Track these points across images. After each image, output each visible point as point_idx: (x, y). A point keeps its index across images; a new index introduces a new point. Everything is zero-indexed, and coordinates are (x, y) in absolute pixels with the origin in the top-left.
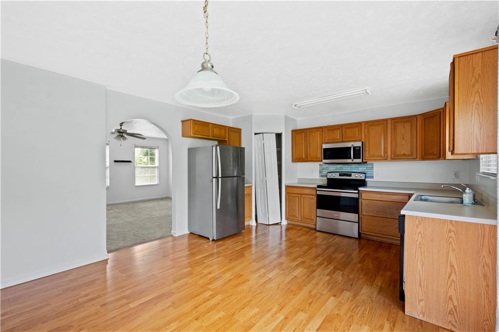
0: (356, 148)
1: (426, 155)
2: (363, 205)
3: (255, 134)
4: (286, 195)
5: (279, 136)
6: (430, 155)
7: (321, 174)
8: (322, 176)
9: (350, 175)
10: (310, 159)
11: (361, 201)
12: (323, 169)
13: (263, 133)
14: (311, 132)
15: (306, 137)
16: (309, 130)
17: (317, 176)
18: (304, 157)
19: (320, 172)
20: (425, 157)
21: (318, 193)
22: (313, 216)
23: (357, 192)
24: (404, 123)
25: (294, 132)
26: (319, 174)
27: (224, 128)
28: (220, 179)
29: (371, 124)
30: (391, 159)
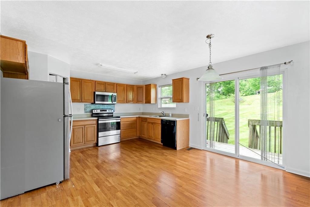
0: (114, 96)
3: (50, 74)
8: (86, 112)
9: (106, 111)
10: (84, 101)
12: (87, 107)
13: (56, 76)
15: (81, 84)
16: (84, 81)
17: (82, 112)
18: (79, 99)
19: (85, 109)
22: (94, 139)
23: (120, 118)
24: (131, 87)
26: (84, 111)
29: (119, 85)
30: (126, 102)
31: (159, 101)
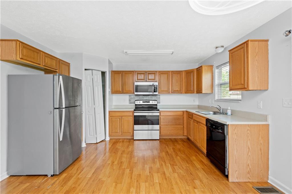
0: (155, 86)
1: (188, 91)
2: (161, 119)
3: (85, 70)
4: (109, 118)
5: (103, 74)
6: (189, 91)
7: (130, 102)
8: (131, 103)
9: (149, 102)
10: (125, 92)
11: (160, 117)
12: (131, 98)
13: (92, 70)
14: (125, 74)
15: (122, 76)
16: (125, 72)
17: (127, 103)
18: (121, 90)
19: (129, 100)
20: (187, 92)
21: (135, 114)
22: (130, 131)
23: (159, 112)
24: (177, 74)
25: (113, 72)
26: (128, 102)
27: (56, 59)
28: (64, 110)
29: (162, 73)
30: (172, 93)
31: (216, 89)
